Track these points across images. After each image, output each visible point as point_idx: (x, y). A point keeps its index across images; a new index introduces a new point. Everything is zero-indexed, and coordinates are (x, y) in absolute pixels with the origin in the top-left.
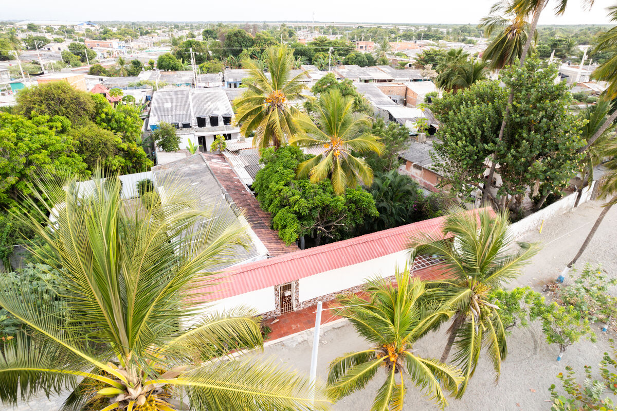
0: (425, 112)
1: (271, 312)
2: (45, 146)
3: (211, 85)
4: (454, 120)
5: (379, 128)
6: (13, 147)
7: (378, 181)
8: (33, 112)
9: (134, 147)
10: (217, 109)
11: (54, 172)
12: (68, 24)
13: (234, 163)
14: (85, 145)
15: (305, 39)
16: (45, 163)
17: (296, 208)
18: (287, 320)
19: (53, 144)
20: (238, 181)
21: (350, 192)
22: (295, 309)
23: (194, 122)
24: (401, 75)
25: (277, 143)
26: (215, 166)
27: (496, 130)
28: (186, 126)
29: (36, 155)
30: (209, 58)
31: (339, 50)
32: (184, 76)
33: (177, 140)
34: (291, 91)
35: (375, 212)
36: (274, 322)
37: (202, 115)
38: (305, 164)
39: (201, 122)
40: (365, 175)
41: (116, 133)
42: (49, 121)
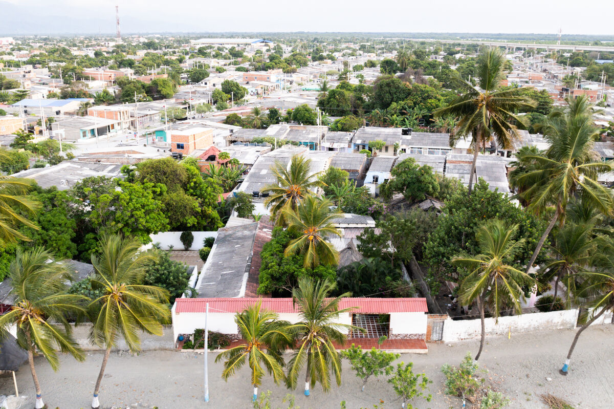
2: (143, 206)
3: (335, 145)
6: (126, 205)
8: (145, 180)
9: (210, 210)
11: (144, 224)
14: (171, 206)
16: (140, 217)
19: (148, 205)
26: (262, 234)
28: (266, 195)
29: (137, 212)
32: (312, 133)
33: (251, 207)
36: (234, 341)
41: (197, 199)
42: (153, 187)
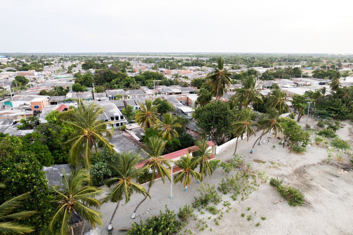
4: (201, 117)
20: (135, 139)
21: (173, 140)
23: (109, 119)
24: (185, 90)
26: (125, 135)
28: (107, 121)
31: (156, 77)
32: (87, 95)
35: (180, 145)
38: (160, 133)
39: (112, 119)
40: (176, 134)
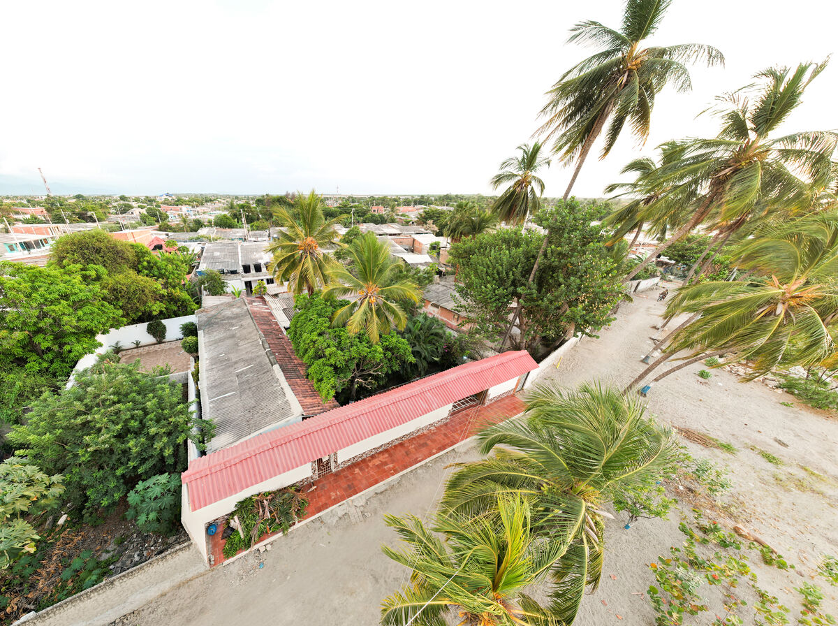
0: (431, 257)
1: (307, 478)
2: (65, 297)
3: (259, 239)
5: (405, 273)
7: (411, 326)
8: (65, 262)
9: (177, 292)
10: (262, 258)
11: (75, 324)
12: (151, 195)
13: (273, 306)
14: (120, 292)
15: (333, 205)
16: (64, 314)
17: (332, 361)
18: (326, 485)
19: (75, 294)
20: (276, 324)
21: (386, 339)
22: (333, 470)
23: (241, 269)
24: (407, 230)
25: (311, 289)
26: (255, 309)
27: (525, 274)
28: (234, 272)
29: (53, 307)
30: (258, 219)
31: (358, 213)
32: (239, 232)
33: (223, 285)
34: (323, 238)
35: (411, 358)
36: (311, 490)
37: (248, 263)
38: (340, 312)
39: (247, 269)
40: (399, 319)
41: (157, 280)
42: (82, 270)
